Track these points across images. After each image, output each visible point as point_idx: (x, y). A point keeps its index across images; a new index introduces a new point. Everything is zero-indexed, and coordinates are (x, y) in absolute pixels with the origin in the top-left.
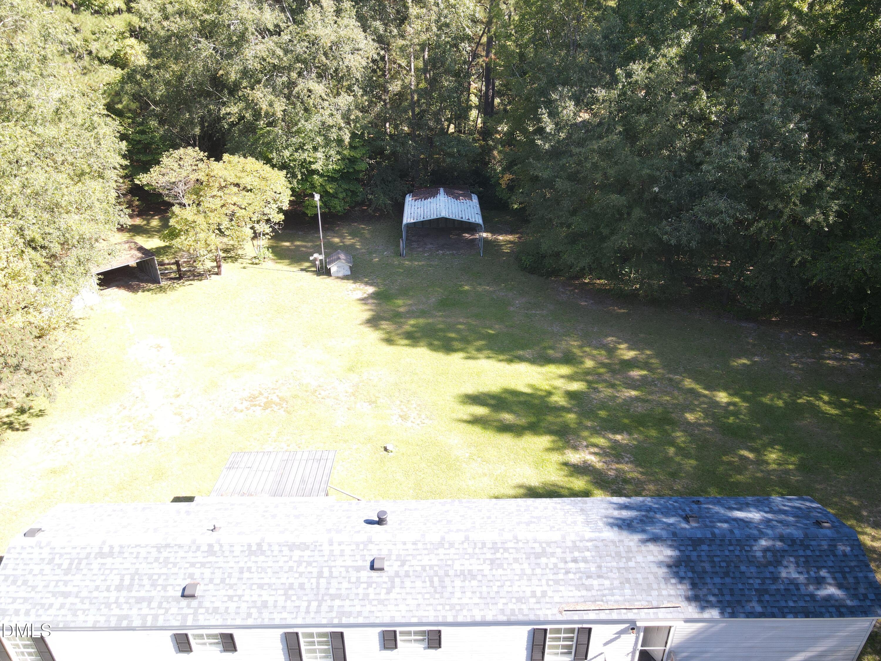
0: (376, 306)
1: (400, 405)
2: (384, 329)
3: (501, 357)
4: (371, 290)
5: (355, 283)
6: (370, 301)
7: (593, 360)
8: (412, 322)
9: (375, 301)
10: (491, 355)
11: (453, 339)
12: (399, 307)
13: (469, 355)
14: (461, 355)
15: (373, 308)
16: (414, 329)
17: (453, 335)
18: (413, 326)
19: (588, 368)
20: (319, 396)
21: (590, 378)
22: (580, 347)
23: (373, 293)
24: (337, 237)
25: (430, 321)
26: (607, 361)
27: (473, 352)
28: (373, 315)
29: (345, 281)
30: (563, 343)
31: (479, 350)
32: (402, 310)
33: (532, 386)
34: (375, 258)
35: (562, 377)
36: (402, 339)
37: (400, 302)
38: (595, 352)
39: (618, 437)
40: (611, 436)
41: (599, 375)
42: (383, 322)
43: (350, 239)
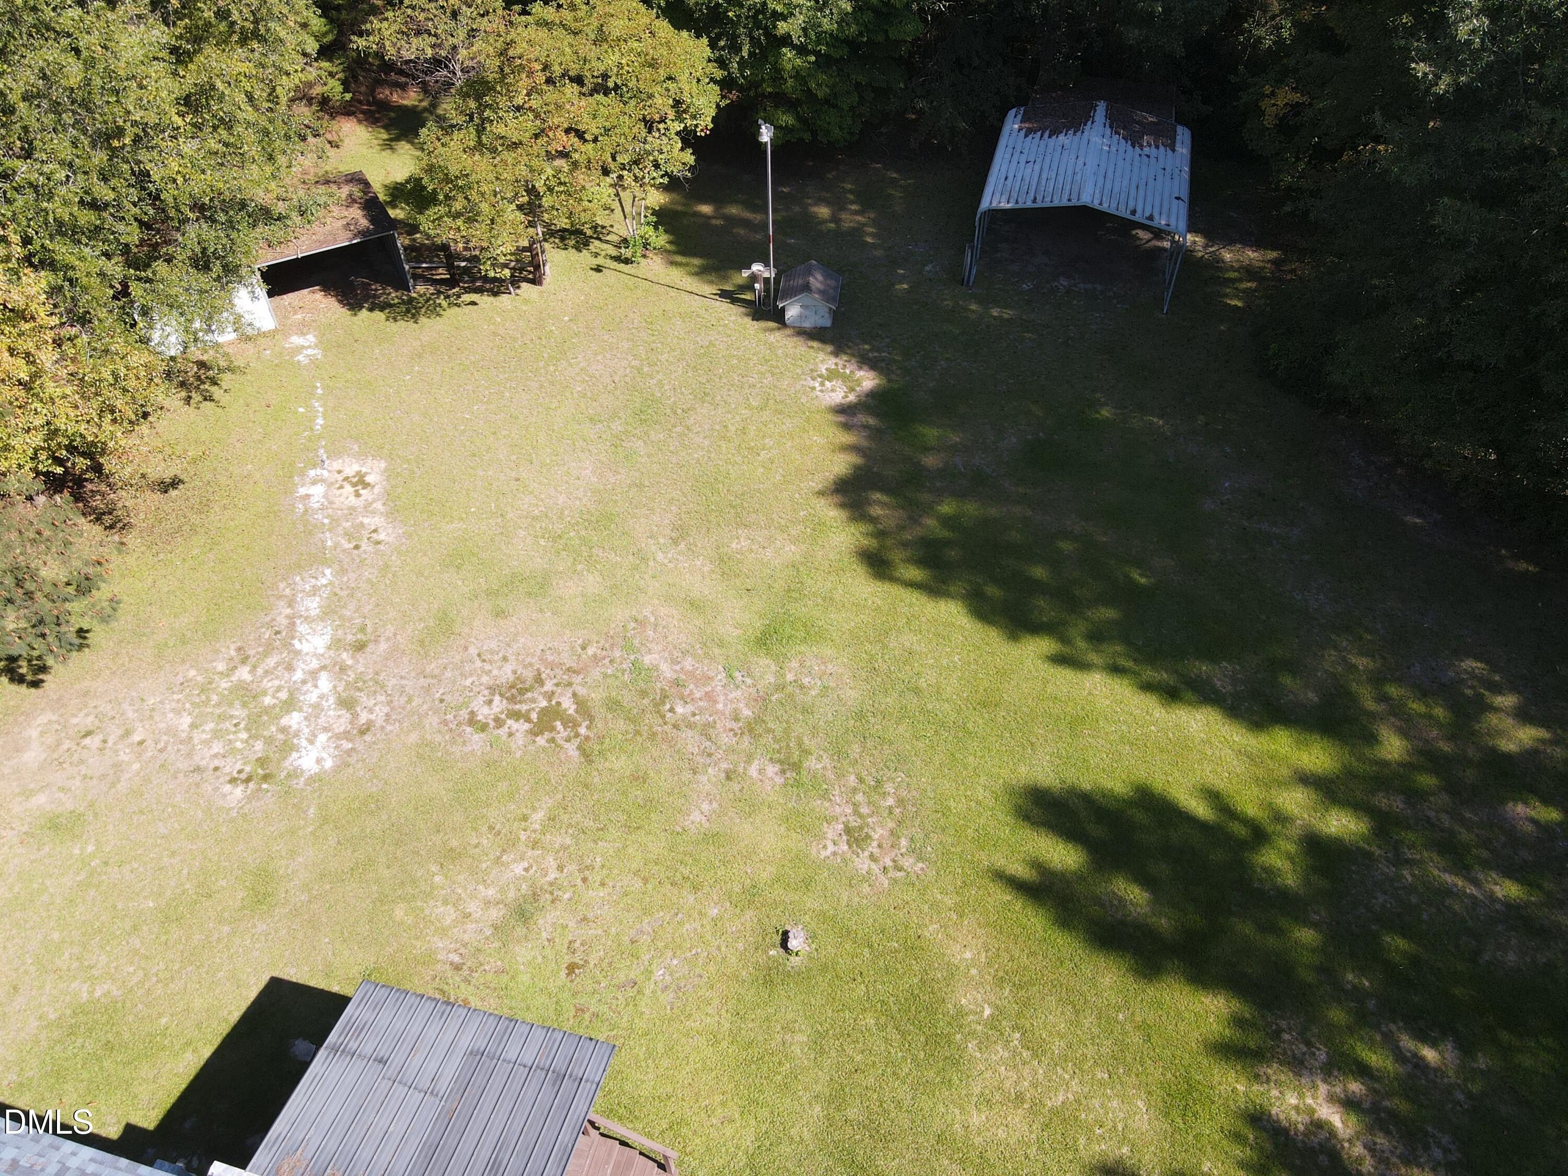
0: (869, 437)
1: (854, 790)
2: (873, 520)
3: (1150, 674)
4: (868, 380)
5: (836, 354)
6: (862, 418)
7: (1404, 733)
8: (947, 508)
9: (871, 421)
10: (1123, 662)
11: (1035, 587)
12: (926, 449)
13: (1066, 650)
14: (1045, 645)
15: (864, 443)
16: (946, 534)
17: (1039, 572)
18: (946, 521)
19: (1385, 764)
20: (669, 715)
21: (1382, 801)
22: (1377, 680)
23: (872, 394)
24: (828, 203)
25: (993, 511)
26: (1445, 747)
27: (1081, 644)
28: (857, 468)
29: (815, 344)
30: (1331, 655)
31: (1096, 637)
32: (930, 461)
33: (1213, 796)
34: (902, 279)
35: (1305, 779)
36: (908, 561)
37: (931, 433)
38: (1417, 707)
39: (1429, 1054)
40: (1407, 1043)
41: (1413, 795)
42: (877, 496)
43: (856, 213)
